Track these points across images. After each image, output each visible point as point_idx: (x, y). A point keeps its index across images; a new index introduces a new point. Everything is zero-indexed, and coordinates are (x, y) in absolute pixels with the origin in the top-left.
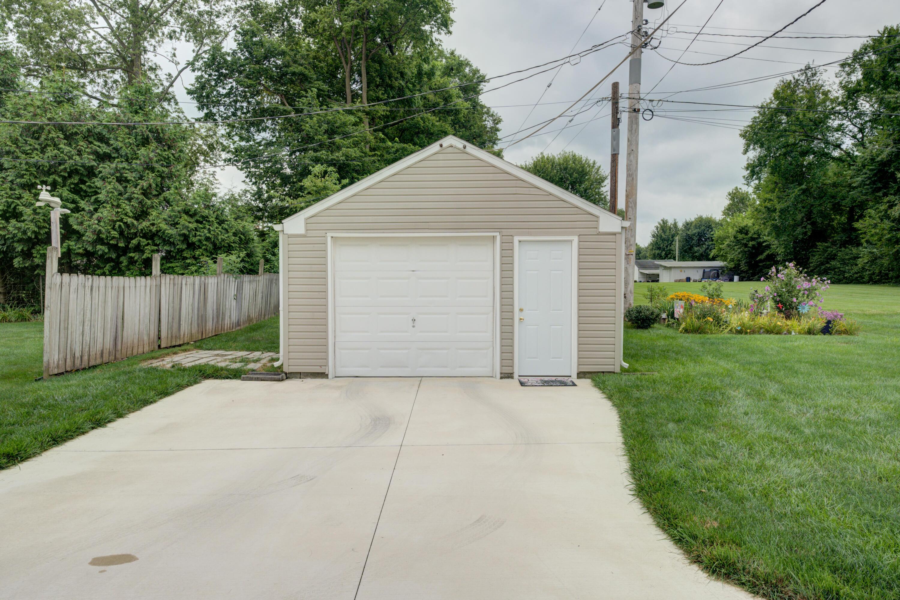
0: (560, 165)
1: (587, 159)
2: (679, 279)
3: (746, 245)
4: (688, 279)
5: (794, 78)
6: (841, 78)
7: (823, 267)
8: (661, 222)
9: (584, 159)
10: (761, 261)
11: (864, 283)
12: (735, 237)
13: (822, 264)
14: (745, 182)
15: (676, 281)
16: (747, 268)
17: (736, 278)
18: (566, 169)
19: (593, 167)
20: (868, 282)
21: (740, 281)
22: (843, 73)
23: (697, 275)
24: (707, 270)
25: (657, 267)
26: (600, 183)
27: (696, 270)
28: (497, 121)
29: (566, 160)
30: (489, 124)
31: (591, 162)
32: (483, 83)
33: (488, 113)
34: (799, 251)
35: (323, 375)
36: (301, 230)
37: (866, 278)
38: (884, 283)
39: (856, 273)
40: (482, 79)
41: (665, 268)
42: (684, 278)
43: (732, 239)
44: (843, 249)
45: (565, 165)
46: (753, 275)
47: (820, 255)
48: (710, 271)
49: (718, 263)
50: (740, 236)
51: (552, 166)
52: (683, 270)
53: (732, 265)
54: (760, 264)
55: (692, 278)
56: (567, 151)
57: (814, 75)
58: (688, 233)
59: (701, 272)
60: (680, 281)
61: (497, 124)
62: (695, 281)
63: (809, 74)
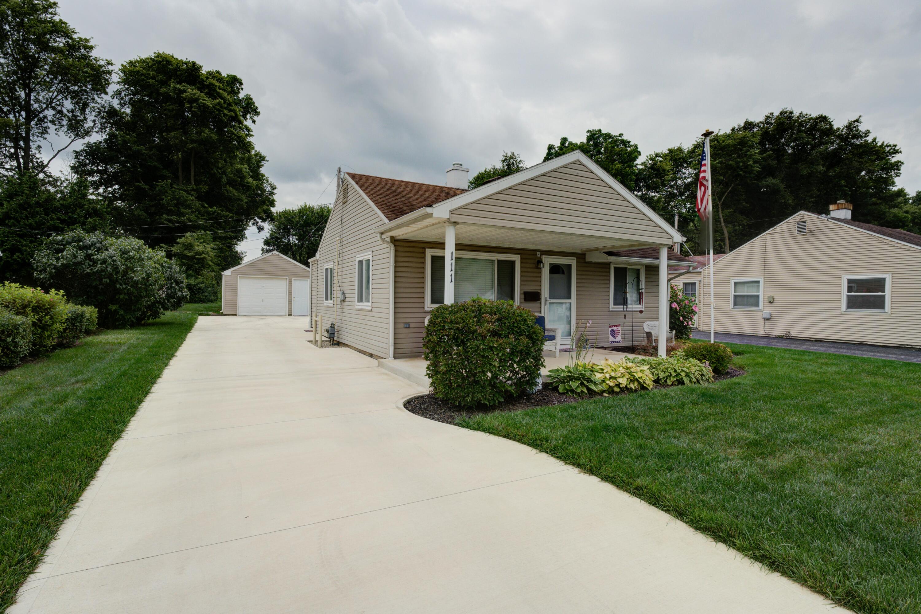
0: (318, 213)
18: (322, 216)
28: (273, 188)
30: (268, 189)
33: (267, 181)
35: (236, 315)
36: (230, 274)
40: (263, 159)
45: (321, 214)
61: (273, 189)
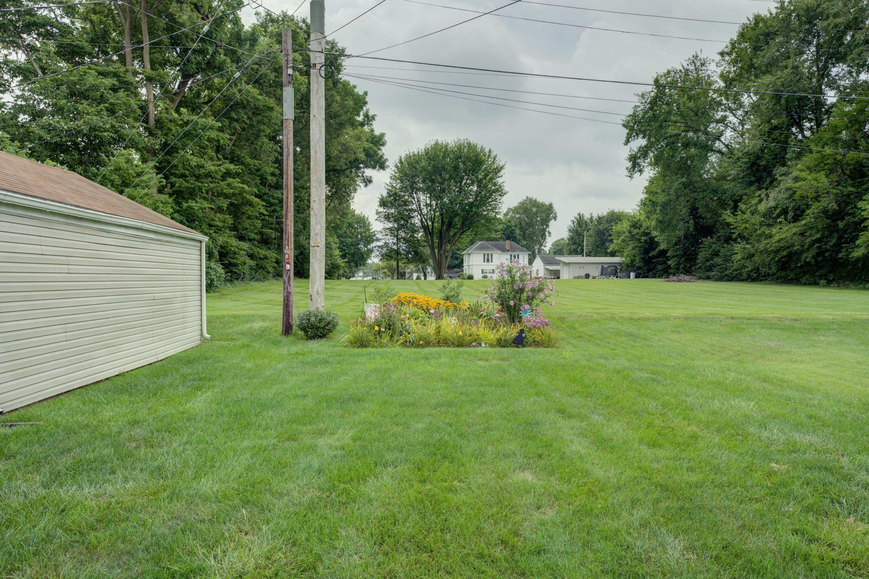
1: (482, 147)
2: (578, 275)
3: (639, 240)
4: (587, 276)
5: (684, 68)
6: (722, 68)
7: (708, 264)
8: (578, 216)
9: (479, 147)
10: (654, 257)
11: (743, 280)
12: (630, 232)
13: (707, 260)
14: (628, 174)
15: (575, 278)
16: (642, 264)
17: (632, 275)
19: (489, 156)
20: (747, 280)
21: (636, 277)
22: (723, 63)
23: (595, 271)
24: (605, 266)
25: (558, 263)
26: (496, 173)
27: (595, 266)
29: (460, 147)
31: (487, 150)
32: (342, 58)
34: (688, 247)
37: (745, 276)
38: (761, 281)
39: (736, 270)
41: (565, 264)
42: (583, 274)
43: (627, 234)
44: (725, 245)
46: (649, 270)
47: (705, 251)
48: (609, 267)
49: (616, 260)
50: (635, 231)
51: (445, 154)
52: (582, 266)
53: (628, 261)
54: (654, 261)
55: (592, 274)
56: (462, 139)
57: (703, 65)
58: (600, 227)
59: (600, 267)
60: (579, 277)
62: (594, 278)
63: (698, 64)
